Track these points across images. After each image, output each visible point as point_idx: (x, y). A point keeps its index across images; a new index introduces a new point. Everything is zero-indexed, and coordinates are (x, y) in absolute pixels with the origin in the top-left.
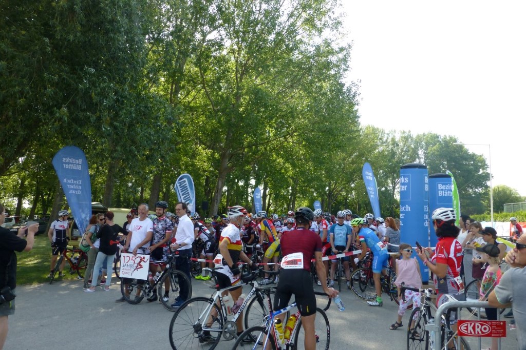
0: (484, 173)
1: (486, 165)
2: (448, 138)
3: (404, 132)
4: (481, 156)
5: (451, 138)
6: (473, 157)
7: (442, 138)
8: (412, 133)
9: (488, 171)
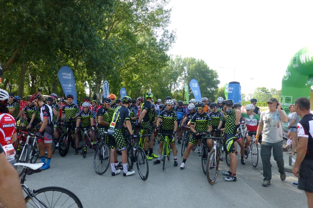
0: (216, 80)
1: (217, 76)
2: (200, 60)
3: (177, 56)
4: (215, 71)
6: (212, 71)
7: (197, 60)
8: (182, 57)
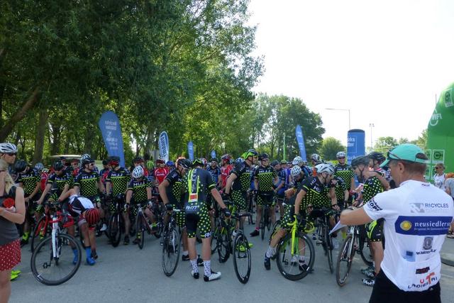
0: (319, 127)
1: (321, 121)
4: (318, 115)
5: (297, 100)
6: (312, 115)
7: (291, 99)
8: (268, 95)
9: (323, 126)
